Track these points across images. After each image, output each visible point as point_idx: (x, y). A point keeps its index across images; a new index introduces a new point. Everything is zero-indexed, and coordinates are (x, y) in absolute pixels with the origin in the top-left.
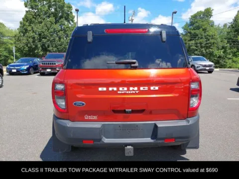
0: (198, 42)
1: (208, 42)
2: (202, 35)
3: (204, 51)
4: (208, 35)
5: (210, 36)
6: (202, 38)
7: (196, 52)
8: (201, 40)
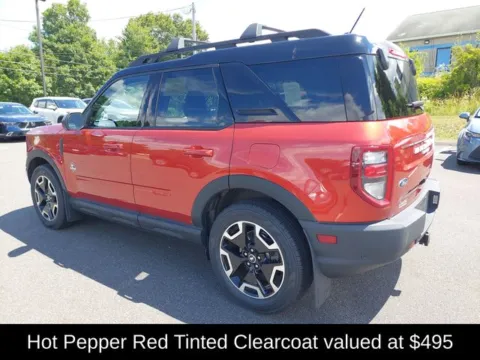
0: (77, 68)
1: (96, 71)
2: (81, 56)
3: (92, 89)
4: (94, 57)
5: (98, 60)
6: (82, 62)
7: (77, 90)
8: (82, 66)
